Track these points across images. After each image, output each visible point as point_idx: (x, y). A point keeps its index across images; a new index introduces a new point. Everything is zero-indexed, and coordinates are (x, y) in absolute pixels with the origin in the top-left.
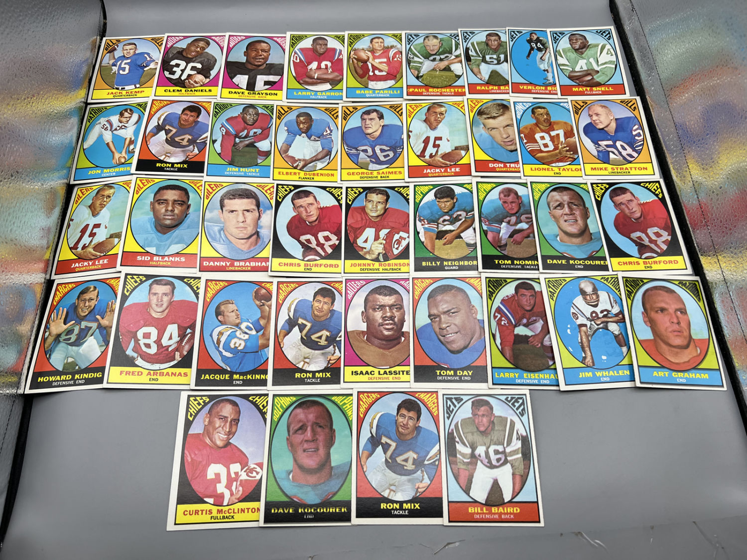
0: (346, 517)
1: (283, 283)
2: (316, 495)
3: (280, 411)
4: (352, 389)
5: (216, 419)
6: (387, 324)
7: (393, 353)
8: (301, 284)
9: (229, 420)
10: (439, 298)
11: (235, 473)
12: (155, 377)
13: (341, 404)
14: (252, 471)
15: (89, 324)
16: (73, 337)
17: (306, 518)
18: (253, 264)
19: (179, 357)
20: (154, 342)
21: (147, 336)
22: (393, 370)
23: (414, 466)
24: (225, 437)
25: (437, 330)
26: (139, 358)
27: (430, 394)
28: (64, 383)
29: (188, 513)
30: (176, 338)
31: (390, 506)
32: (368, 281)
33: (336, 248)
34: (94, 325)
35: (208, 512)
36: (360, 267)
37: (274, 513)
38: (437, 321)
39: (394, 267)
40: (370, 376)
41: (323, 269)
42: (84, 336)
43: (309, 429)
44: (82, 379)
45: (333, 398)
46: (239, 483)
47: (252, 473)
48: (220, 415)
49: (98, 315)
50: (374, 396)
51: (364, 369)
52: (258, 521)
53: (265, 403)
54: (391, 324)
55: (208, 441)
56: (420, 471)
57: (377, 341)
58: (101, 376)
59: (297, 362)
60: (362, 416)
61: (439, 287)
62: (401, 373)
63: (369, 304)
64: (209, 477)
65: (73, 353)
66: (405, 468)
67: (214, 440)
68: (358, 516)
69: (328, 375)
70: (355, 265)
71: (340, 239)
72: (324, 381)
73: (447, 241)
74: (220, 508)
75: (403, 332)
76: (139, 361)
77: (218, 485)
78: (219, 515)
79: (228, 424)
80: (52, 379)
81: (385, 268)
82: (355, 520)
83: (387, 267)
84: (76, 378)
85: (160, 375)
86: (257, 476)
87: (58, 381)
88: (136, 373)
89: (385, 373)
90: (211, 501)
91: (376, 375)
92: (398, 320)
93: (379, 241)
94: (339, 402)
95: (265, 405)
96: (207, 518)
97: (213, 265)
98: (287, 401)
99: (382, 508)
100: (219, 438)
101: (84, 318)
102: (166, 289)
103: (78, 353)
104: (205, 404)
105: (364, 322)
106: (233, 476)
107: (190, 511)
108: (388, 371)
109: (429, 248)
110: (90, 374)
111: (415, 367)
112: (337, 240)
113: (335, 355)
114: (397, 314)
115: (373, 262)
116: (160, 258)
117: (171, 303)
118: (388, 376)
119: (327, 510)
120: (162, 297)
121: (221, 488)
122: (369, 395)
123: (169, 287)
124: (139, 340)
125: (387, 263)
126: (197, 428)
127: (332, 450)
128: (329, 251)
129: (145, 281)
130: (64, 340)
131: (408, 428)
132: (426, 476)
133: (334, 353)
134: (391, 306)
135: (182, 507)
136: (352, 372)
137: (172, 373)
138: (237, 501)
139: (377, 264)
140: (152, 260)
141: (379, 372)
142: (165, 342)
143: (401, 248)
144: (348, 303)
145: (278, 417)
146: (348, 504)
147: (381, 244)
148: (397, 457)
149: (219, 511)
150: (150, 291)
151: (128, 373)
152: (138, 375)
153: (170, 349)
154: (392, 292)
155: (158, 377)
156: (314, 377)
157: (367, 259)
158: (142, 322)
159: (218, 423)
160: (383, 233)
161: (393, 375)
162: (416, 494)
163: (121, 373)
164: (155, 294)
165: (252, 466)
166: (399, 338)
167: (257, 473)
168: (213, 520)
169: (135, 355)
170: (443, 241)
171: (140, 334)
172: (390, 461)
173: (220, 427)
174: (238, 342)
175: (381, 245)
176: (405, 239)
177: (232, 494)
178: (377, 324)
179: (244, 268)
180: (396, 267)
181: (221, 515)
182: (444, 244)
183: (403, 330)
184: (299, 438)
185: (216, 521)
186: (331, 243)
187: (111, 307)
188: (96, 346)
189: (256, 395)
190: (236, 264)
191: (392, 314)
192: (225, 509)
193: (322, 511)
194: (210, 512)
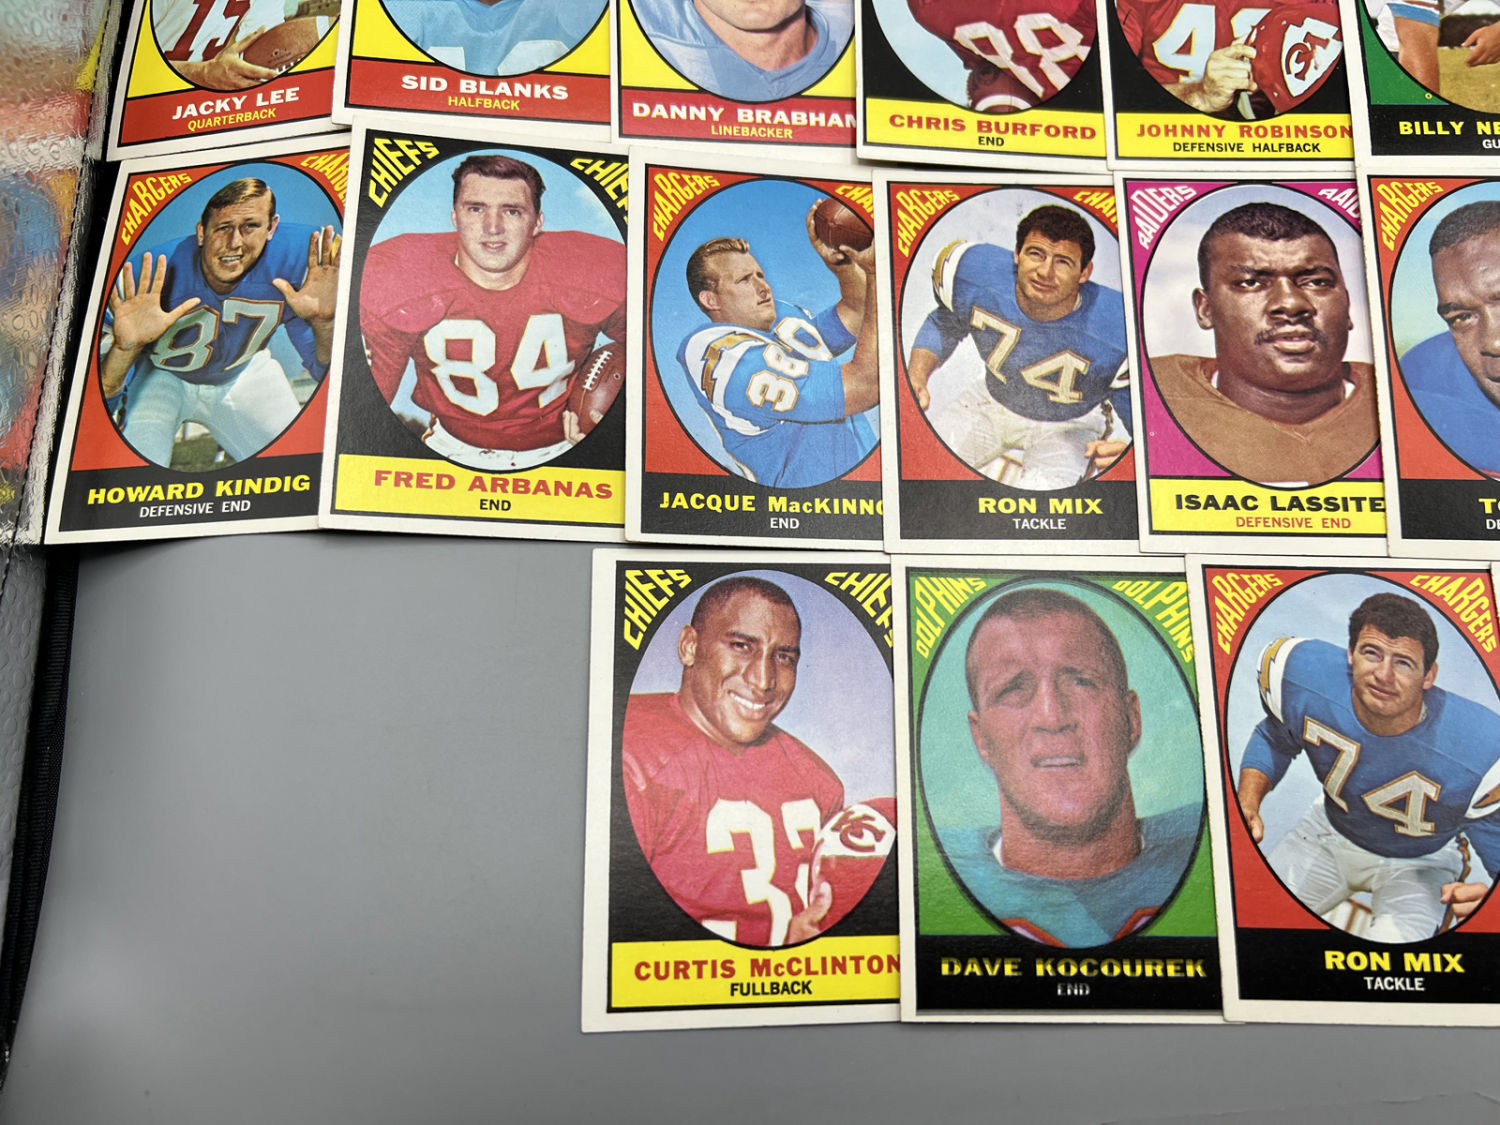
0: (1206, 996)
1: (906, 186)
2: (1092, 915)
3: (936, 625)
4: (1183, 556)
5: (721, 646)
6: (1288, 337)
7: (1320, 435)
8: (969, 192)
9: (765, 649)
10: (1472, 246)
11: (801, 833)
12: (498, 496)
13: (1147, 606)
14: (857, 826)
15: (253, 310)
16: (199, 354)
17: (1065, 996)
18: (799, 118)
19: (575, 428)
20: (487, 373)
21: (459, 350)
22: (1321, 493)
23: (1429, 826)
24: (758, 706)
25: (1474, 356)
26: (438, 427)
27: (1461, 580)
28: (179, 510)
29: (651, 971)
30: (560, 364)
31: (1356, 961)
32: (1205, 187)
33: (1083, 74)
34: (269, 312)
35: (720, 971)
36: (1171, 139)
37: (950, 977)
38: (1470, 327)
39: (1294, 141)
40: (1243, 513)
41: (1041, 142)
42: (235, 351)
43: (1044, 688)
44: (242, 497)
45: (1118, 586)
46: (817, 869)
47: (860, 836)
48: (734, 634)
49: (277, 277)
50: (1262, 582)
51: (1221, 489)
52: (897, 1001)
53: (880, 595)
54: (1302, 336)
55: (698, 719)
56: (1452, 844)
57: (1255, 395)
58: (306, 486)
59: (981, 459)
60: (1227, 648)
61: (1467, 207)
62: (1352, 505)
63: (1215, 270)
64: (712, 848)
65: (201, 407)
66: (1401, 830)
67: (719, 717)
68: (1245, 994)
69: (1094, 506)
70: (1153, 131)
71: (1092, 41)
72: (1080, 528)
73: (1482, 51)
74: (761, 955)
75: (1347, 363)
76: (439, 439)
77: (746, 874)
78: (758, 980)
79: (762, 665)
80: (136, 494)
81: (1263, 142)
82: (1237, 1008)
83: (1269, 140)
84: (219, 494)
85: (515, 491)
86: (877, 845)
87: (156, 502)
88: (433, 481)
89: (1295, 503)
90: (727, 929)
91: (1265, 510)
92: (1328, 321)
93: (1232, 50)
94: (1138, 600)
95: (883, 602)
96: (719, 990)
97: (665, 115)
98: (957, 592)
99: (1329, 966)
100: (738, 711)
101: (231, 288)
102: (513, 190)
103: (218, 407)
104: (680, 594)
105: (1205, 327)
106: (796, 843)
107: (657, 965)
108: (1303, 496)
109: (1419, 75)
110: (268, 481)
111: (1403, 484)
112: (1083, 43)
113: (1111, 439)
114: (1320, 302)
115: (1220, 123)
116: (483, 84)
117: (533, 240)
118: (1307, 514)
119: (1133, 969)
120: (499, 216)
121: (757, 886)
122: (1246, 577)
123: (521, 183)
124: (434, 365)
125: (1268, 123)
126: (657, 677)
127: (1133, 764)
128: (1060, 80)
129: (437, 160)
130: (168, 362)
131: (1396, 694)
132: (1476, 861)
133: (1109, 431)
134: (1297, 275)
135: (630, 953)
136: (1179, 498)
137: (558, 485)
138: (816, 931)
139: (1232, 129)
140: (454, 88)
141: (1274, 499)
142: (524, 375)
143: (1313, 76)
144: (1141, 263)
145: (931, 643)
146: (1207, 951)
147: (1242, 58)
148: (1366, 791)
149: (757, 967)
150: (456, 197)
151: (402, 479)
152: (439, 486)
153: (544, 400)
154: (1294, 225)
155: (510, 496)
156: (1043, 511)
157: (1195, 111)
158: (437, 301)
159: (728, 659)
160: (1246, 21)
161: (1323, 513)
162: (1447, 920)
163: (380, 477)
164: (476, 206)
165: (859, 811)
166: (1335, 385)
167: (879, 835)
168: (738, 998)
169: (424, 417)
170: (1465, 52)
171: (434, 344)
172: (1343, 804)
173: (734, 673)
174: (775, 386)
175: (1240, 64)
176: (1325, 43)
177: (797, 907)
178: (1252, 336)
179: (770, 132)
180: (1301, 140)
181: (768, 981)
182: (1472, 63)
183: (1346, 358)
184: (1010, 717)
185: (751, 999)
186: (1062, 53)
187: (325, 248)
188: (283, 383)
189: (850, 568)
190: (745, 115)
191: (1300, 302)
192: (779, 957)
193: (1117, 971)
194: (728, 968)
